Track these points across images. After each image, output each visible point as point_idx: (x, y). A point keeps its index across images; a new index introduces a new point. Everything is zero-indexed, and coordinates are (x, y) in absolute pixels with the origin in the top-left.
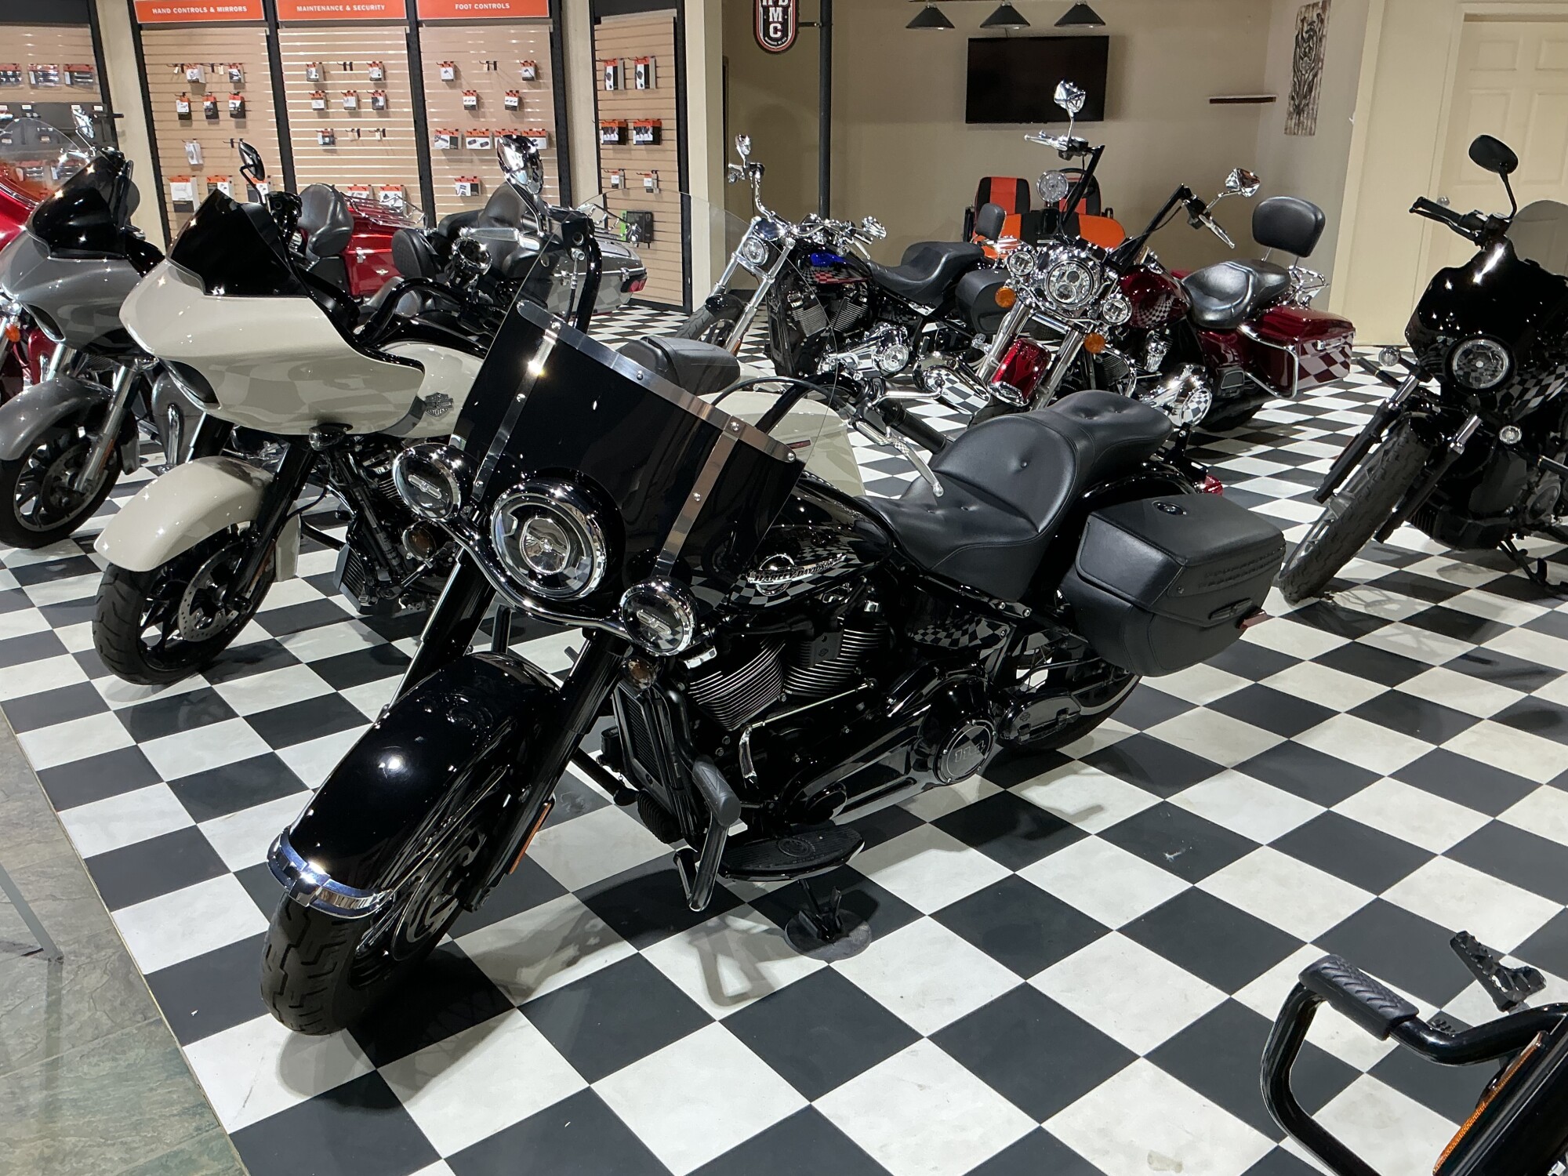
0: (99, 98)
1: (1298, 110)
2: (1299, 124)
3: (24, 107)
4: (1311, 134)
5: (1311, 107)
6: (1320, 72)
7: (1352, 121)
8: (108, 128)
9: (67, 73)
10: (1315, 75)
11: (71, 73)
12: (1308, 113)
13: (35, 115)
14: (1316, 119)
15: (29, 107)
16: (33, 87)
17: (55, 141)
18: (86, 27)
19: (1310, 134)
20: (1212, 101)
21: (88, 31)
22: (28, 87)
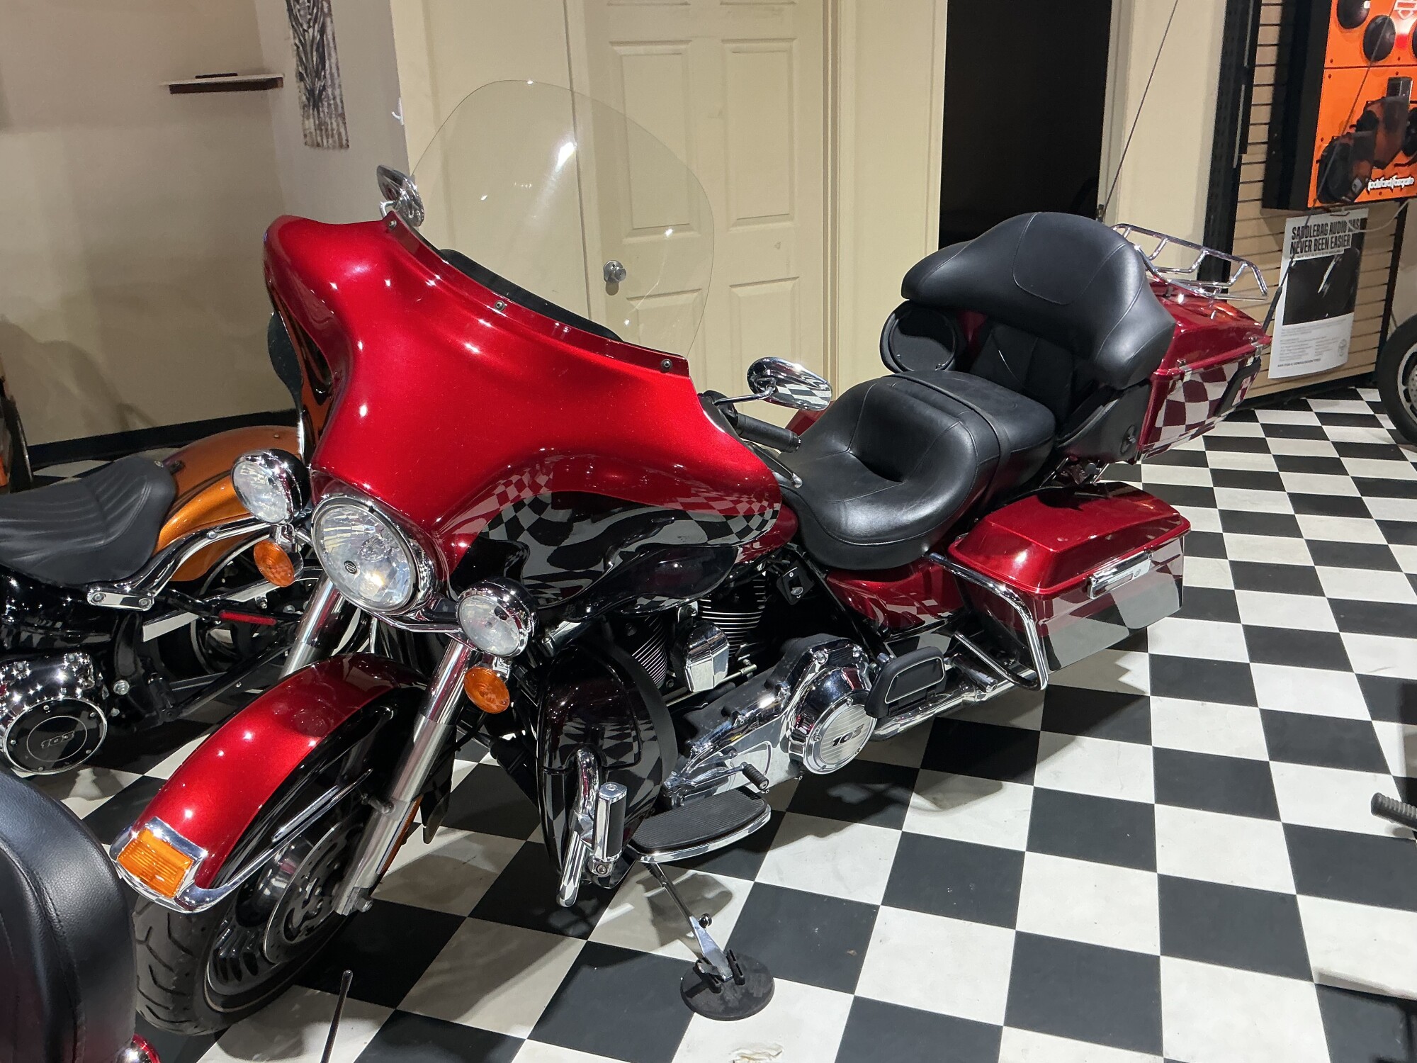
1: (314, 99)
2: (321, 126)
4: (343, 145)
5: (330, 91)
6: (328, 20)
7: (401, 118)
10: (322, 31)
12: (329, 105)
14: (342, 116)
19: (341, 146)
20: (175, 89)
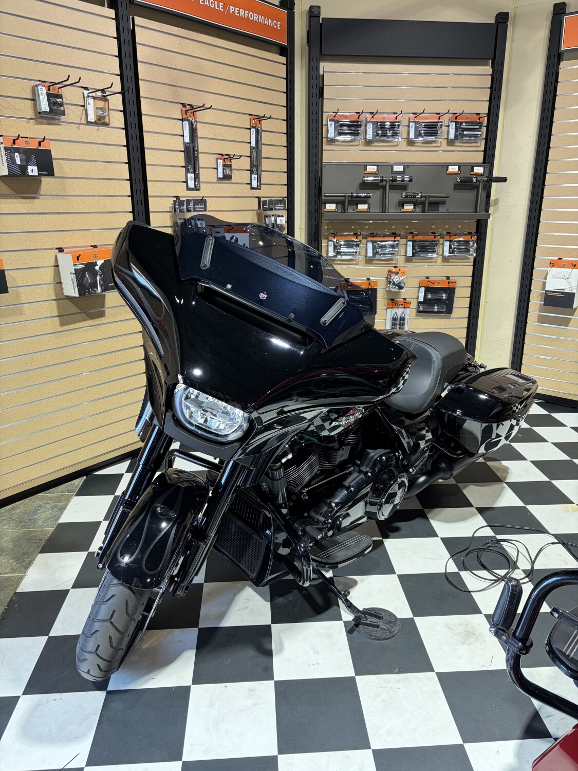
0: (480, 158)
3: (396, 168)
8: (482, 194)
9: (453, 125)
11: (456, 123)
13: (407, 178)
15: (401, 168)
16: (410, 143)
17: (419, 209)
18: (487, 65)
21: (488, 69)
22: (405, 143)
